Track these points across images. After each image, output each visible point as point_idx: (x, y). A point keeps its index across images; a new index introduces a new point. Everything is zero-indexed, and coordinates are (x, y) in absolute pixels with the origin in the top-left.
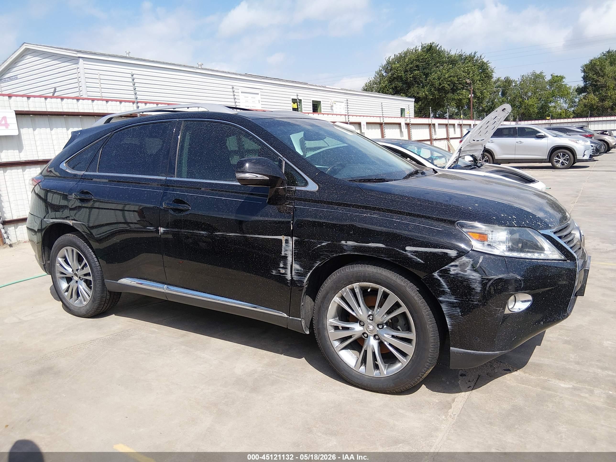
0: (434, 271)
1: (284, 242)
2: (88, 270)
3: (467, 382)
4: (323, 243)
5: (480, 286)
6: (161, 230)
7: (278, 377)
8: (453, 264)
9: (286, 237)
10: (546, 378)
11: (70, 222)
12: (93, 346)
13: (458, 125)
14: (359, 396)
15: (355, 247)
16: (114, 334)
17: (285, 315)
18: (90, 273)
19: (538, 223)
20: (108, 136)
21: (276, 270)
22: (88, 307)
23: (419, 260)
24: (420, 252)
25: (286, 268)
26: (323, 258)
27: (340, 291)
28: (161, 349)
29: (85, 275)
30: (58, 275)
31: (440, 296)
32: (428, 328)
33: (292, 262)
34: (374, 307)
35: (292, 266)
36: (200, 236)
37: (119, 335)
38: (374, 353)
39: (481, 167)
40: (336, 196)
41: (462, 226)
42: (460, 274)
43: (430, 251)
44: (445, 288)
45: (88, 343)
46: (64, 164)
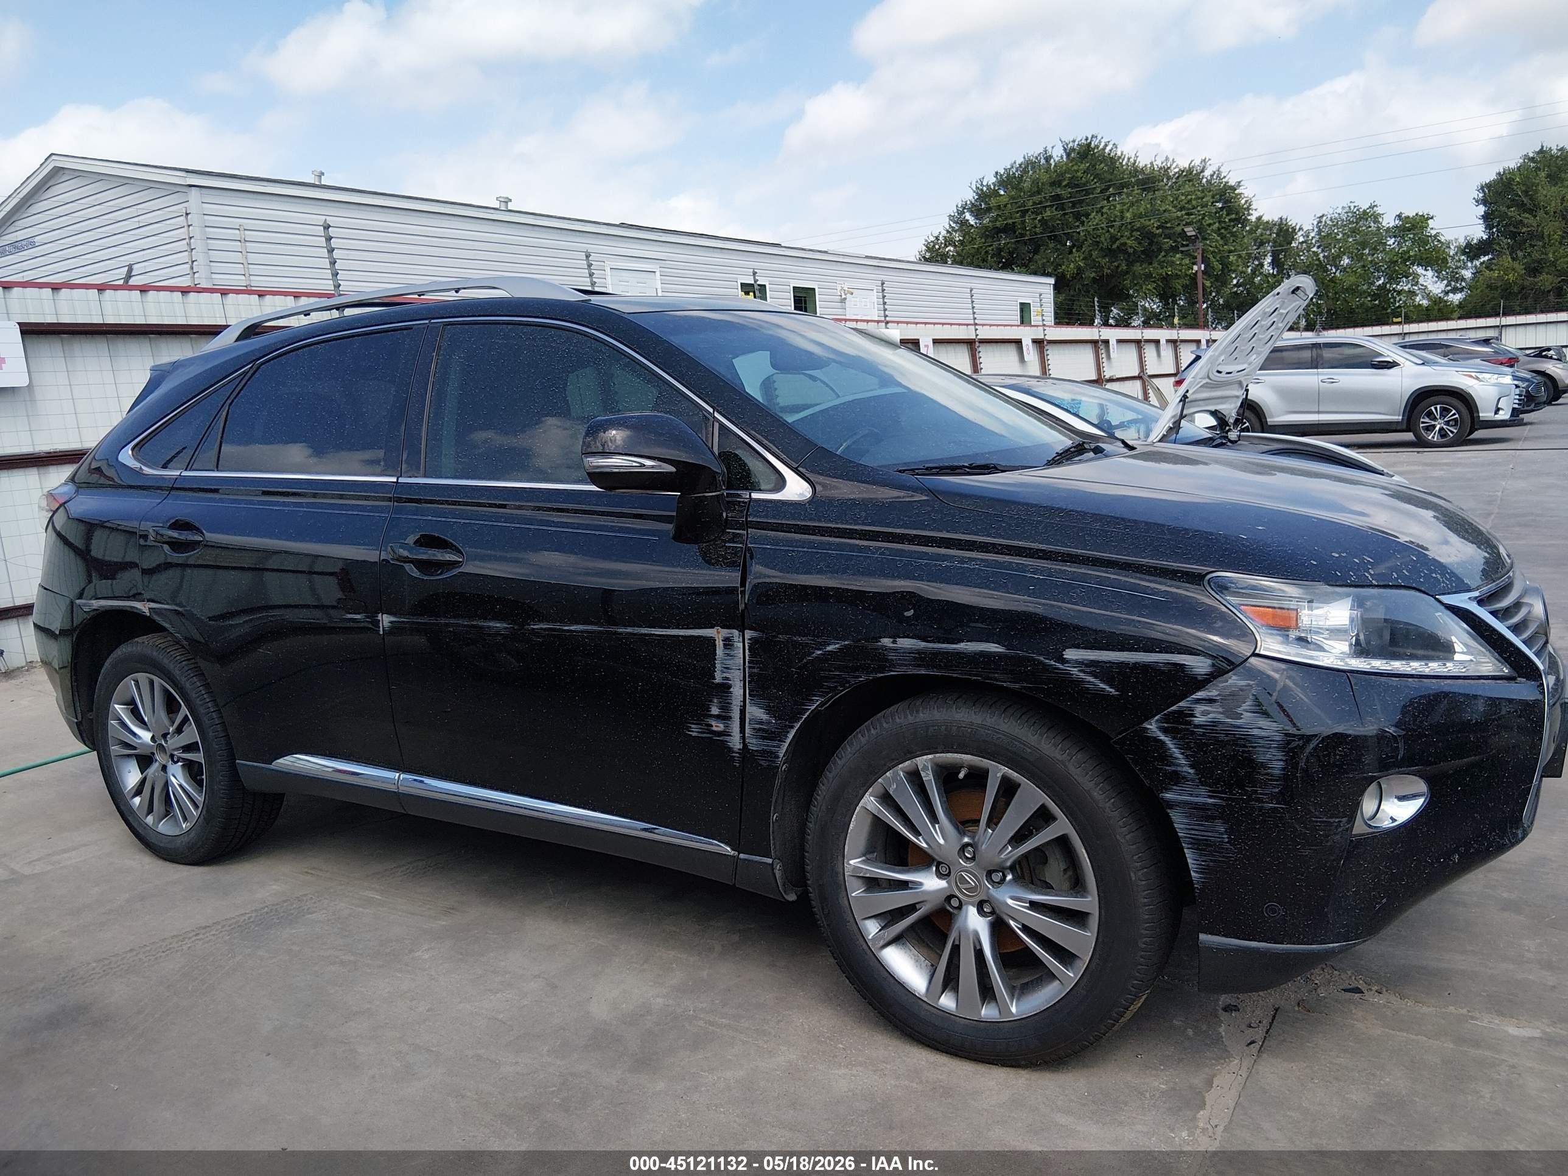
0: (1148, 717)
1: (722, 645)
2: (192, 734)
3: (1243, 1027)
4: (829, 645)
5: (1280, 758)
6: (386, 620)
7: (711, 1023)
8: (1200, 694)
9: (725, 632)
10: (1464, 1011)
11: (143, 607)
12: (203, 944)
13: (1168, 341)
14: (940, 1077)
15: (919, 653)
16: (263, 908)
17: (728, 850)
18: (197, 742)
19: (1434, 575)
20: (244, 372)
21: (701, 724)
22: (193, 834)
23: (1102, 686)
24: (1106, 663)
25: (729, 718)
26: (829, 688)
27: (880, 780)
28: (388, 950)
29: (187, 748)
30: (115, 749)
31: (1166, 789)
32: (1133, 879)
33: (744, 701)
34: (977, 822)
35: (743, 712)
36: (489, 635)
37: (276, 910)
38: (979, 954)
39: (1239, 442)
40: (863, 514)
41: (1223, 587)
42: (1221, 723)
43: (1133, 661)
44: (1179, 765)
45: (191, 935)
46: (130, 452)
